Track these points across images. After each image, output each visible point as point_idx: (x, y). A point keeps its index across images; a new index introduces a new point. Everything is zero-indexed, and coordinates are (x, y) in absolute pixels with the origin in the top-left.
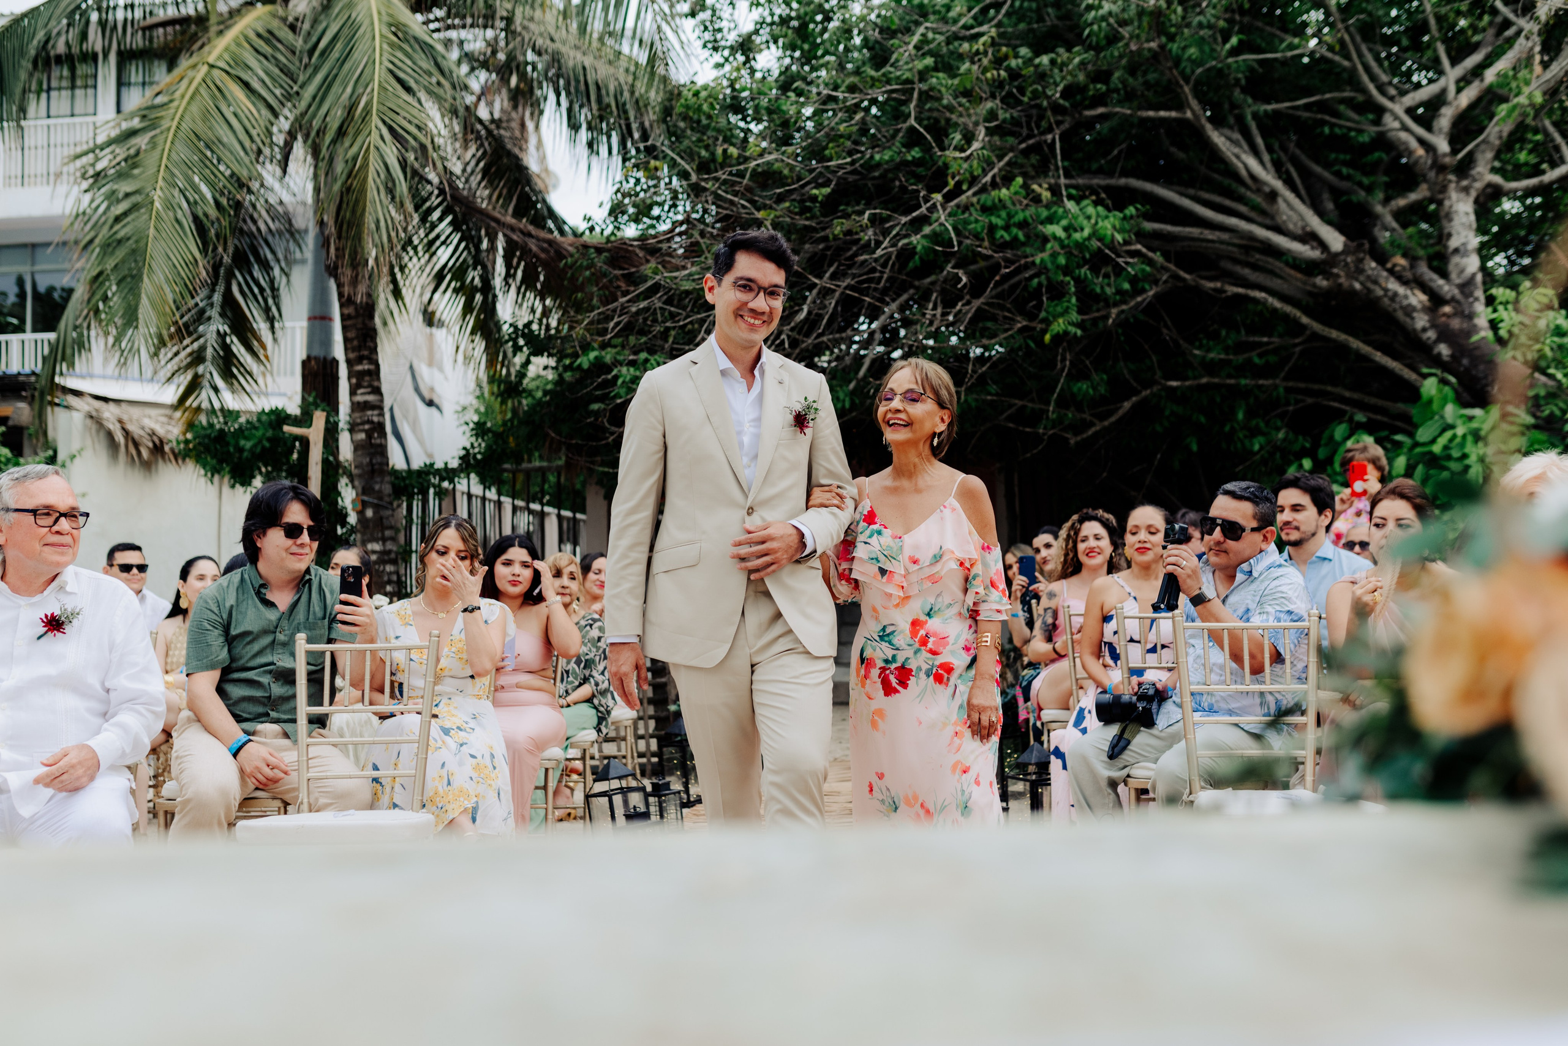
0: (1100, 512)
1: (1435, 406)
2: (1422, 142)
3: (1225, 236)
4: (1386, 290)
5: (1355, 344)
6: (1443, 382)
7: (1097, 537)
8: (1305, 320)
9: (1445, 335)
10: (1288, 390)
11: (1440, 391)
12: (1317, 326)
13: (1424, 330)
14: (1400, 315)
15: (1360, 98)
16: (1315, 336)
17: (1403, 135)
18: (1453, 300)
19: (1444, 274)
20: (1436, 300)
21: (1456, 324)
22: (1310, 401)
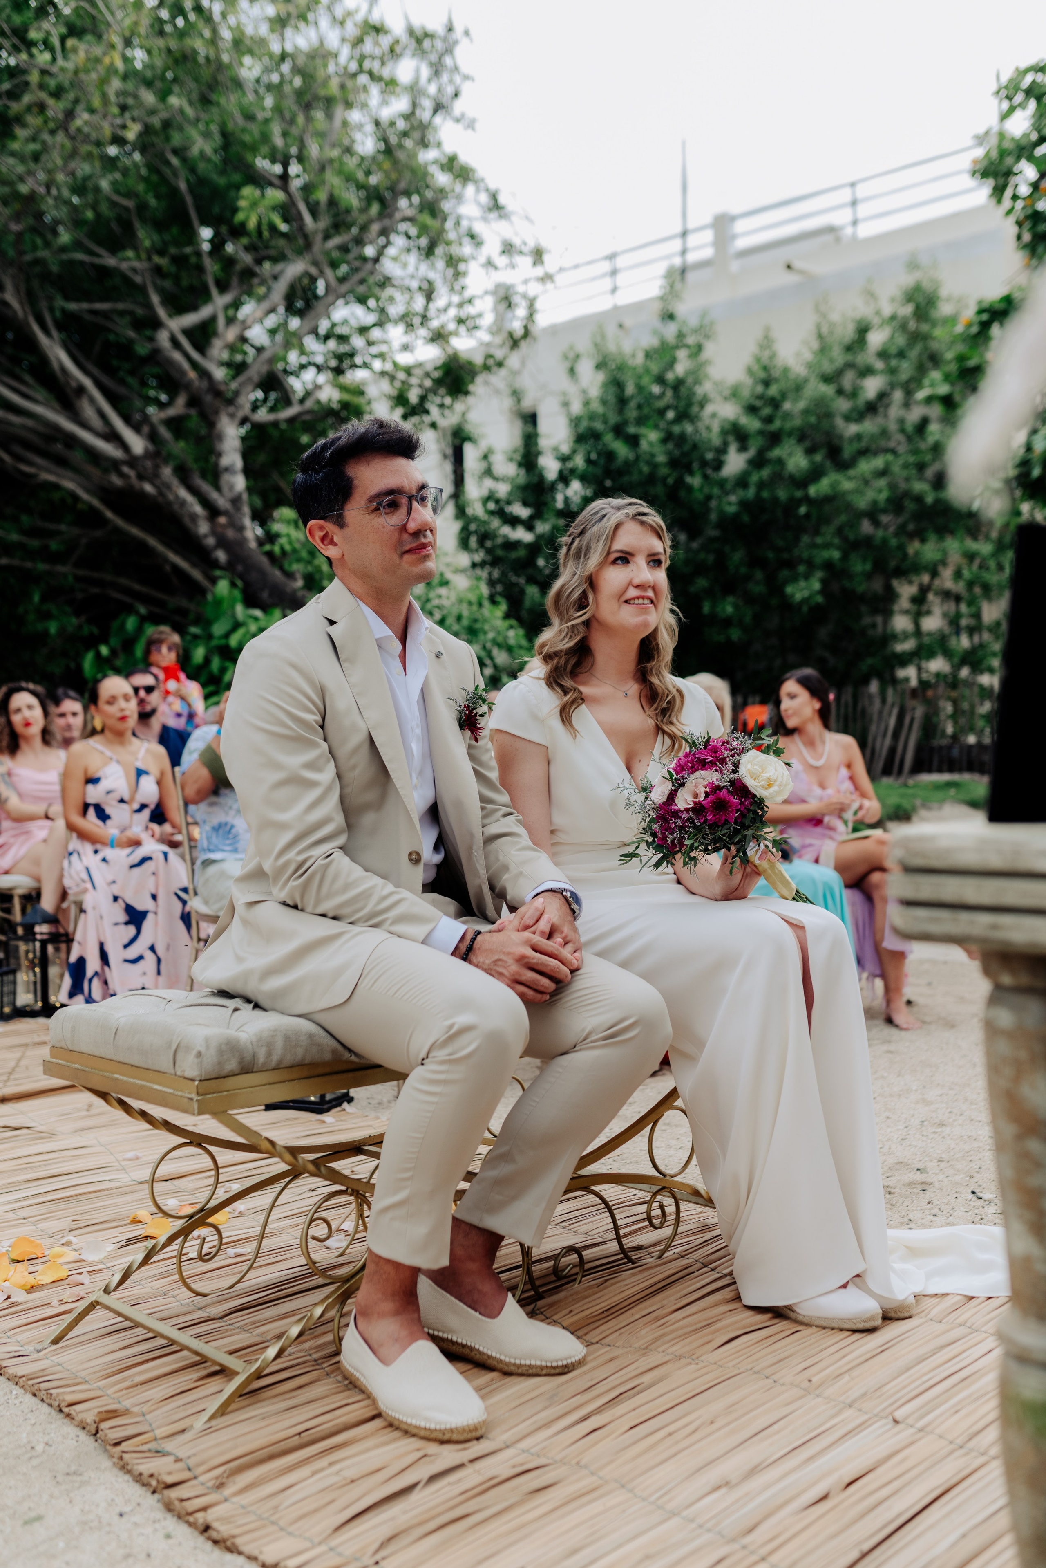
0: (24, 684)
1: (225, 605)
2: (194, 365)
3: (30, 423)
4: (177, 497)
5: (152, 542)
6: (233, 585)
7: (30, 707)
8: (109, 514)
9: (223, 542)
10: (77, 578)
11: (230, 593)
12: (120, 522)
13: (206, 536)
14: (187, 521)
15: (140, 311)
16: (117, 530)
17: (177, 356)
18: (226, 513)
19: (218, 488)
20: (213, 512)
21: (230, 534)
22: (95, 590)
